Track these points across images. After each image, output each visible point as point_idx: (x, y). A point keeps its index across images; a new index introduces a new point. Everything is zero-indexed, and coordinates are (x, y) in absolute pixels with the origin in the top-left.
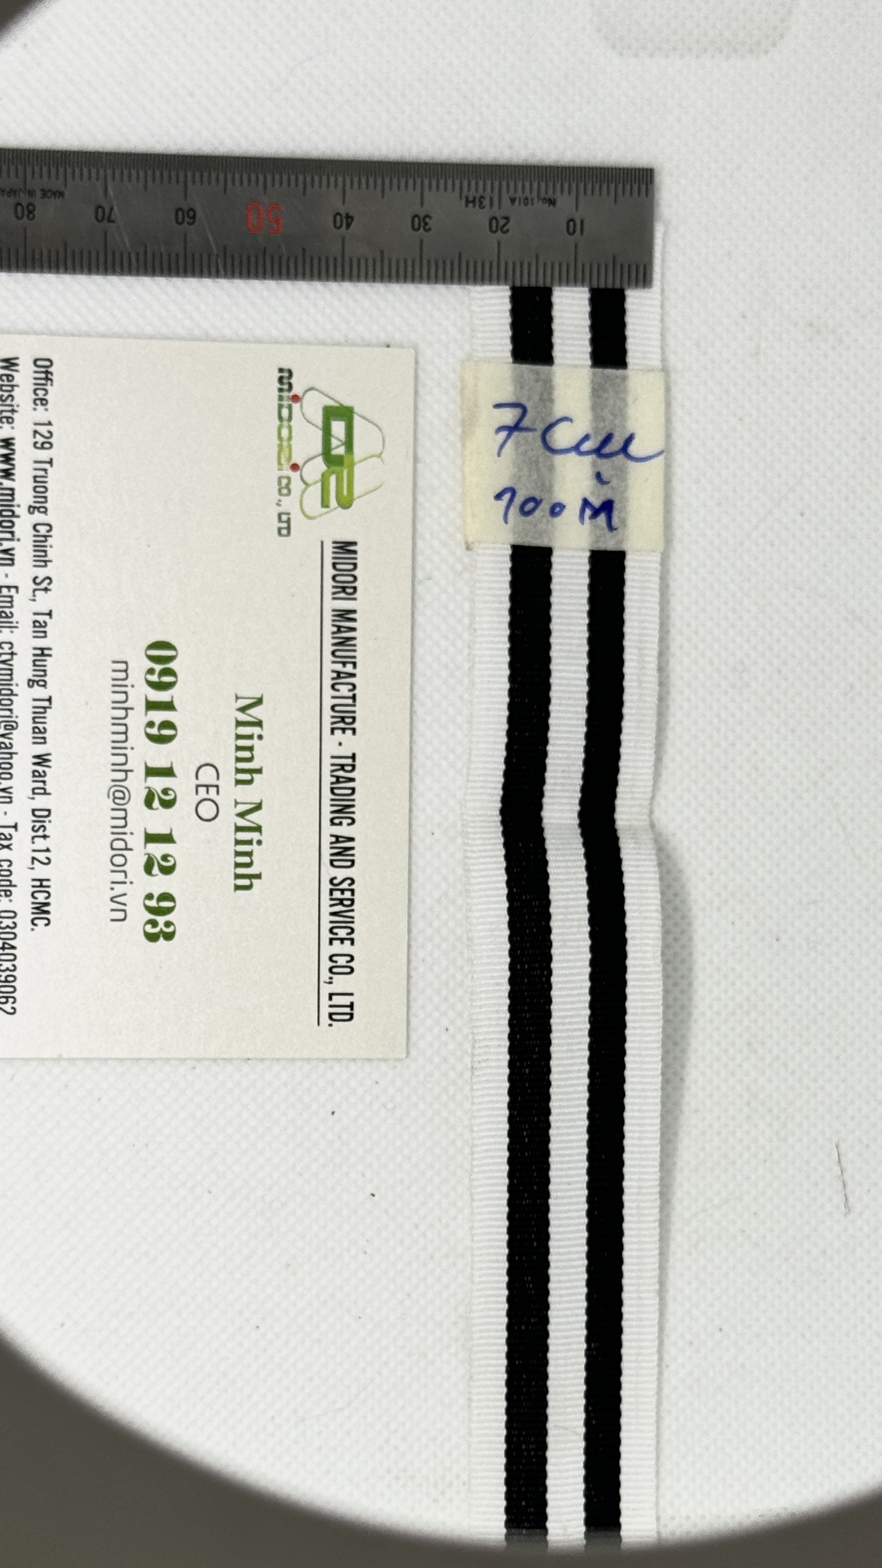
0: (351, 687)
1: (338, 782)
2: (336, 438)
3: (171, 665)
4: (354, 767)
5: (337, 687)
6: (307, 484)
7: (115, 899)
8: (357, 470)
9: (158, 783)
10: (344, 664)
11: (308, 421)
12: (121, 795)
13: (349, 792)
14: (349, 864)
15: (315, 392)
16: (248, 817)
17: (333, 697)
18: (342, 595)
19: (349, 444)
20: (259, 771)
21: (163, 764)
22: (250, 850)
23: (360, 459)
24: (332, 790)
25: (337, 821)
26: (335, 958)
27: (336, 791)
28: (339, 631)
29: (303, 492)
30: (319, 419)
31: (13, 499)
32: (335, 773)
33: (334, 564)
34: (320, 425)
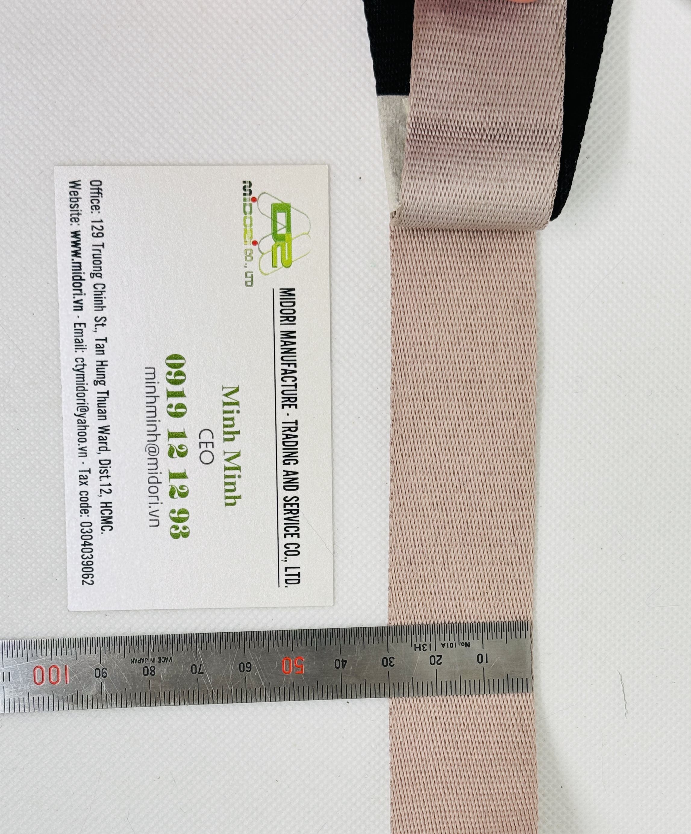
0: (293, 379)
1: (287, 438)
2: (280, 223)
3: (182, 369)
4: (297, 428)
5: (285, 379)
6: (263, 253)
7: (152, 513)
8: (294, 244)
9: (176, 442)
10: (289, 366)
11: (262, 213)
12: (154, 450)
13: (295, 443)
14: (295, 488)
15: (267, 195)
16: (231, 461)
17: (282, 386)
18: (287, 322)
19: (288, 227)
20: (238, 433)
21: (179, 430)
22: (234, 481)
23: (295, 236)
24: (284, 443)
25: (287, 462)
26: (288, 546)
27: (286, 444)
28: (285, 345)
29: (261, 258)
30: (269, 213)
31: (81, 269)
32: (285, 433)
33: (281, 303)
34: (269, 214)
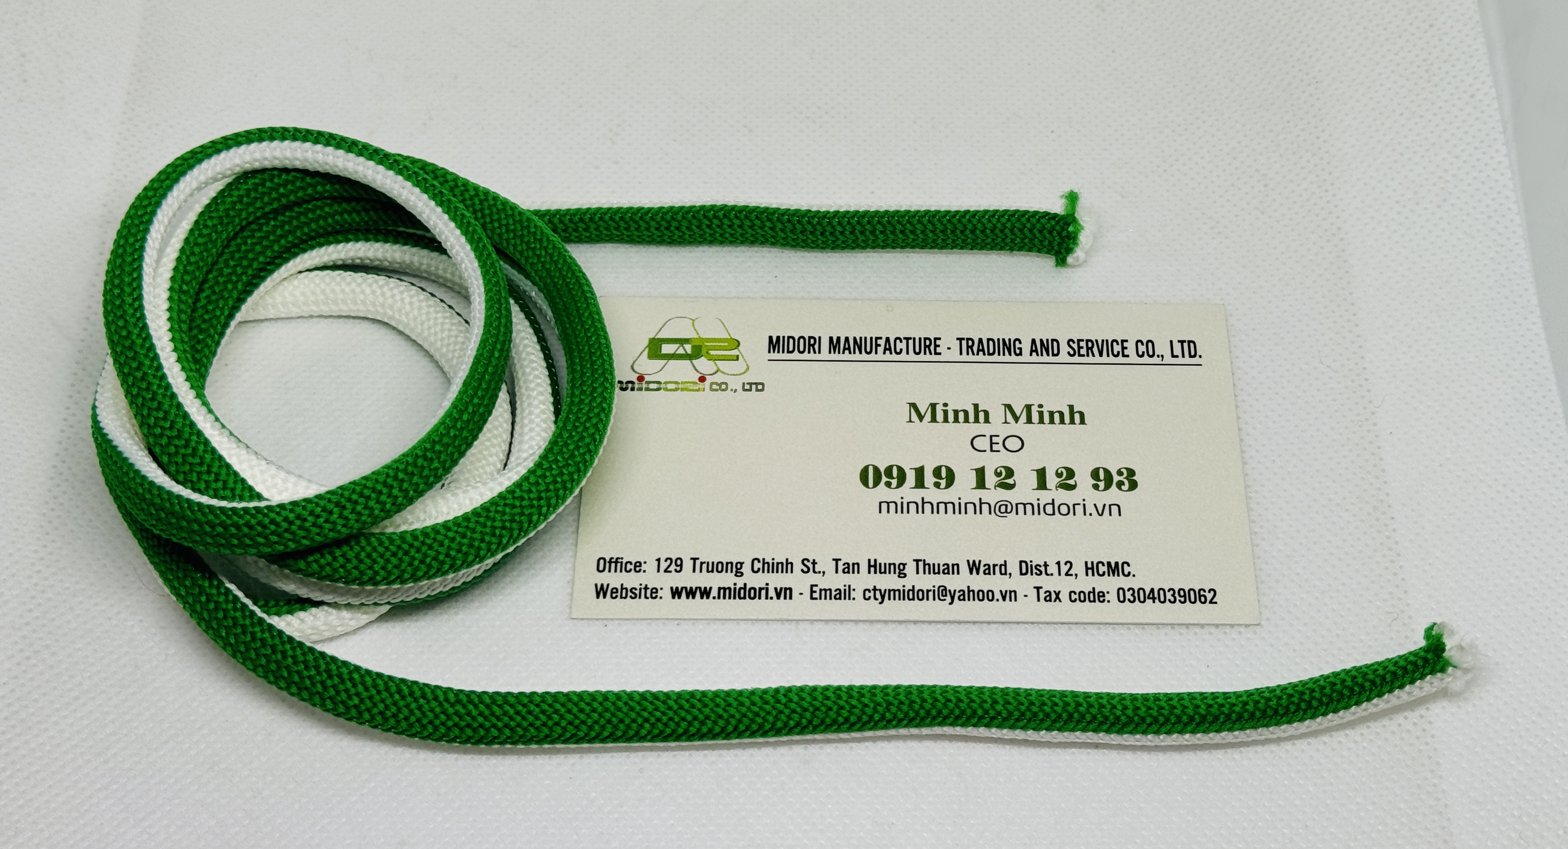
0: (898, 341)
1: (983, 350)
2: (677, 350)
3: (882, 471)
4: (968, 339)
5: (898, 351)
6: (717, 371)
7: (1100, 513)
8: (705, 335)
9: (991, 480)
10: (877, 345)
11: (661, 370)
12: (1003, 509)
13: (991, 343)
14: (1055, 344)
15: (636, 364)
16: (1018, 415)
17: (908, 353)
18: (816, 347)
19: (682, 342)
20: (976, 406)
22: (1048, 413)
23: (696, 334)
24: (989, 354)
25: (1018, 351)
26: (1140, 353)
27: (991, 351)
28: (849, 349)
29: (724, 373)
30: (660, 362)
31: (730, 589)
32: (975, 352)
33: (789, 352)
34: (664, 362)
